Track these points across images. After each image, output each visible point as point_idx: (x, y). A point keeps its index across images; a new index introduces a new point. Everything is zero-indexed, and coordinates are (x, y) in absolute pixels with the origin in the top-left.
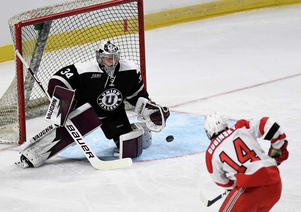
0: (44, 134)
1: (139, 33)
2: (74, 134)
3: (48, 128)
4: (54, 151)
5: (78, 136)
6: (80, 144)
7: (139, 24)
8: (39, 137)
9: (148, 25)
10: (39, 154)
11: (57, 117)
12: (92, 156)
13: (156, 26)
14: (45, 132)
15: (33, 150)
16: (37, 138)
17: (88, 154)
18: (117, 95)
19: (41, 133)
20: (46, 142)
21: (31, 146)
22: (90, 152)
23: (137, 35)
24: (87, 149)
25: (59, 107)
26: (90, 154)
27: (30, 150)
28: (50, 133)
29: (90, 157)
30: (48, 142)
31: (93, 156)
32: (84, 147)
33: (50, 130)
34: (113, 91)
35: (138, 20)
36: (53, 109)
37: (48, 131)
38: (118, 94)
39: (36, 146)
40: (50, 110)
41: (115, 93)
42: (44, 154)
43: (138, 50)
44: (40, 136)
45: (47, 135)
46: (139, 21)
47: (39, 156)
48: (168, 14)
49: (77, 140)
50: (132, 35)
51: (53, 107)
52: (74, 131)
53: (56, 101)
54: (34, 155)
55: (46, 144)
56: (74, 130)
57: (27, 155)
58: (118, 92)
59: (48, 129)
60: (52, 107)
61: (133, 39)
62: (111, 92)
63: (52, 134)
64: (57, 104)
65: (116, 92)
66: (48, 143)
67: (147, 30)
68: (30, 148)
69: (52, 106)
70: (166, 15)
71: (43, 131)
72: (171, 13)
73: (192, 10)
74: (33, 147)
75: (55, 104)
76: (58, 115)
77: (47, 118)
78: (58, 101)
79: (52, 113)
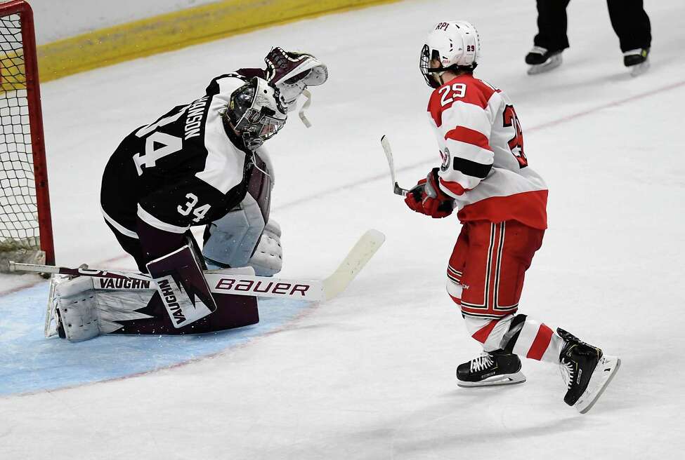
0: (125, 286)
1: (29, 90)
7: (26, 67)
8: (113, 287)
9: (49, 68)
11: (194, 305)
13: (70, 71)
14: (130, 284)
16: (108, 285)
19: (122, 280)
20: (122, 302)
21: (89, 291)
23: (24, 93)
25: (181, 286)
30: (126, 304)
33: (142, 287)
35: (23, 57)
36: (175, 300)
39: (100, 296)
40: (170, 305)
43: (27, 129)
44: (117, 286)
45: (132, 292)
46: (26, 60)
48: (96, 41)
50: (12, 94)
51: (171, 297)
53: (166, 282)
60: (169, 299)
61: (13, 102)
66: (126, 307)
67: (46, 81)
69: (169, 296)
70: (91, 44)
71: (126, 281)
72: (102, 38)
73: (152, 28)
74: (91, 295)
75: (171, 289)
76: (194, 303)
77: (178, 323)
78: (169, 278)
79: (179, 307)
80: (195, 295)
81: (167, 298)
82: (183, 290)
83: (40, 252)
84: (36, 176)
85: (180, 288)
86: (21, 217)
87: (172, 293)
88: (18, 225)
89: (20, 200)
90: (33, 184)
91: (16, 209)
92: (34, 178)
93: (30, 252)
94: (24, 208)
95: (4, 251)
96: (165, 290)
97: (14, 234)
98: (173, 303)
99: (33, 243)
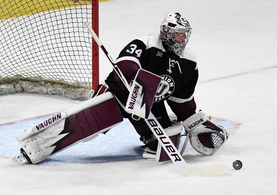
0: (50, 123)
1: (93, 5)
2: (156, 130)
3: (55, 116)
4: (59, 146)
5: (161, 133)
6: (165, 143)
8: (43, 127)
10: (42, 147)
11: (141, 107)
12: (178, 159)
14: (51, 121)
15: (35, 141)
16: (41, 127)
17: (174, 156)
18: (170, 86)
19: (47, 121)
20: (51, 134)
21: (32, 137)
22: (177, 155)
23: (90, 6)
24: (173, 150)
25: (143, 95)
26: (177, 156)
27: (31, 142)
28: (58, 123)
29: (176, 160)
30: (53, 133)
31: (180, 160)
32: (168, 148)
33: (58, 119)
34: (167, 79)
36: (136, 97)
37: (55, 120)
38: (172, 85)
39: (39, 137)
40: (132, 98)
41: (169, 83)
42: (47, 147)
44: (45, 126)
45: (54, 125)
47: (40, 150)
49: (161, 138)
50: (84, 7)
51: (135, 95)
52: (157, 127)
53: (138, 87)
54: (35, 147)
55: (50, 136)
56: (157, 125)
57: (25, 147)
58: (172, 83)
59: (55, 118)
60: (134, 95)
61: (84, 11)
62: (166, 79)
63: (60, 125)
64: (140, 91)
65: (171, 82)
66: (54, 135)
68: (30, 139)
69: (134, 94)
71: (49, 120)
74: (34, 138)
75: (138, 92)
76: (142, 106)
77: (129, 108)
78: (141, 87)
79: (135, 102)
80: (145, 103)
81: (133, 94)
82: (142, 97)
83: (92, 90)
84: (93, 50)
85: (141, 95)
86: (83, 71)
87: (137, 94)
88: (81, 75)
89: (83, 62)
90: (91, 54)
91: (81, 67)
92: (91, 51)
93: (86, 90)
94: (85, 67)
95: (73, 88)
96: (135, 90)
97: (79, 80)
98: (134, 98)
99: (88, 85)
